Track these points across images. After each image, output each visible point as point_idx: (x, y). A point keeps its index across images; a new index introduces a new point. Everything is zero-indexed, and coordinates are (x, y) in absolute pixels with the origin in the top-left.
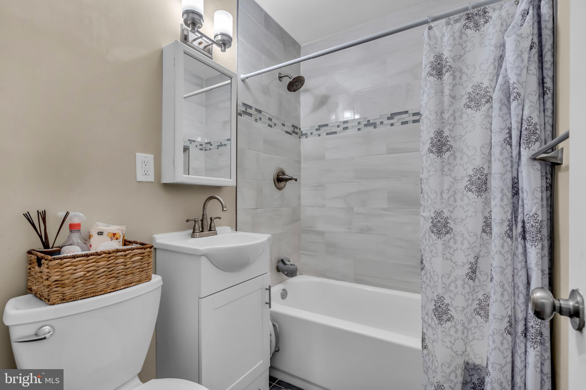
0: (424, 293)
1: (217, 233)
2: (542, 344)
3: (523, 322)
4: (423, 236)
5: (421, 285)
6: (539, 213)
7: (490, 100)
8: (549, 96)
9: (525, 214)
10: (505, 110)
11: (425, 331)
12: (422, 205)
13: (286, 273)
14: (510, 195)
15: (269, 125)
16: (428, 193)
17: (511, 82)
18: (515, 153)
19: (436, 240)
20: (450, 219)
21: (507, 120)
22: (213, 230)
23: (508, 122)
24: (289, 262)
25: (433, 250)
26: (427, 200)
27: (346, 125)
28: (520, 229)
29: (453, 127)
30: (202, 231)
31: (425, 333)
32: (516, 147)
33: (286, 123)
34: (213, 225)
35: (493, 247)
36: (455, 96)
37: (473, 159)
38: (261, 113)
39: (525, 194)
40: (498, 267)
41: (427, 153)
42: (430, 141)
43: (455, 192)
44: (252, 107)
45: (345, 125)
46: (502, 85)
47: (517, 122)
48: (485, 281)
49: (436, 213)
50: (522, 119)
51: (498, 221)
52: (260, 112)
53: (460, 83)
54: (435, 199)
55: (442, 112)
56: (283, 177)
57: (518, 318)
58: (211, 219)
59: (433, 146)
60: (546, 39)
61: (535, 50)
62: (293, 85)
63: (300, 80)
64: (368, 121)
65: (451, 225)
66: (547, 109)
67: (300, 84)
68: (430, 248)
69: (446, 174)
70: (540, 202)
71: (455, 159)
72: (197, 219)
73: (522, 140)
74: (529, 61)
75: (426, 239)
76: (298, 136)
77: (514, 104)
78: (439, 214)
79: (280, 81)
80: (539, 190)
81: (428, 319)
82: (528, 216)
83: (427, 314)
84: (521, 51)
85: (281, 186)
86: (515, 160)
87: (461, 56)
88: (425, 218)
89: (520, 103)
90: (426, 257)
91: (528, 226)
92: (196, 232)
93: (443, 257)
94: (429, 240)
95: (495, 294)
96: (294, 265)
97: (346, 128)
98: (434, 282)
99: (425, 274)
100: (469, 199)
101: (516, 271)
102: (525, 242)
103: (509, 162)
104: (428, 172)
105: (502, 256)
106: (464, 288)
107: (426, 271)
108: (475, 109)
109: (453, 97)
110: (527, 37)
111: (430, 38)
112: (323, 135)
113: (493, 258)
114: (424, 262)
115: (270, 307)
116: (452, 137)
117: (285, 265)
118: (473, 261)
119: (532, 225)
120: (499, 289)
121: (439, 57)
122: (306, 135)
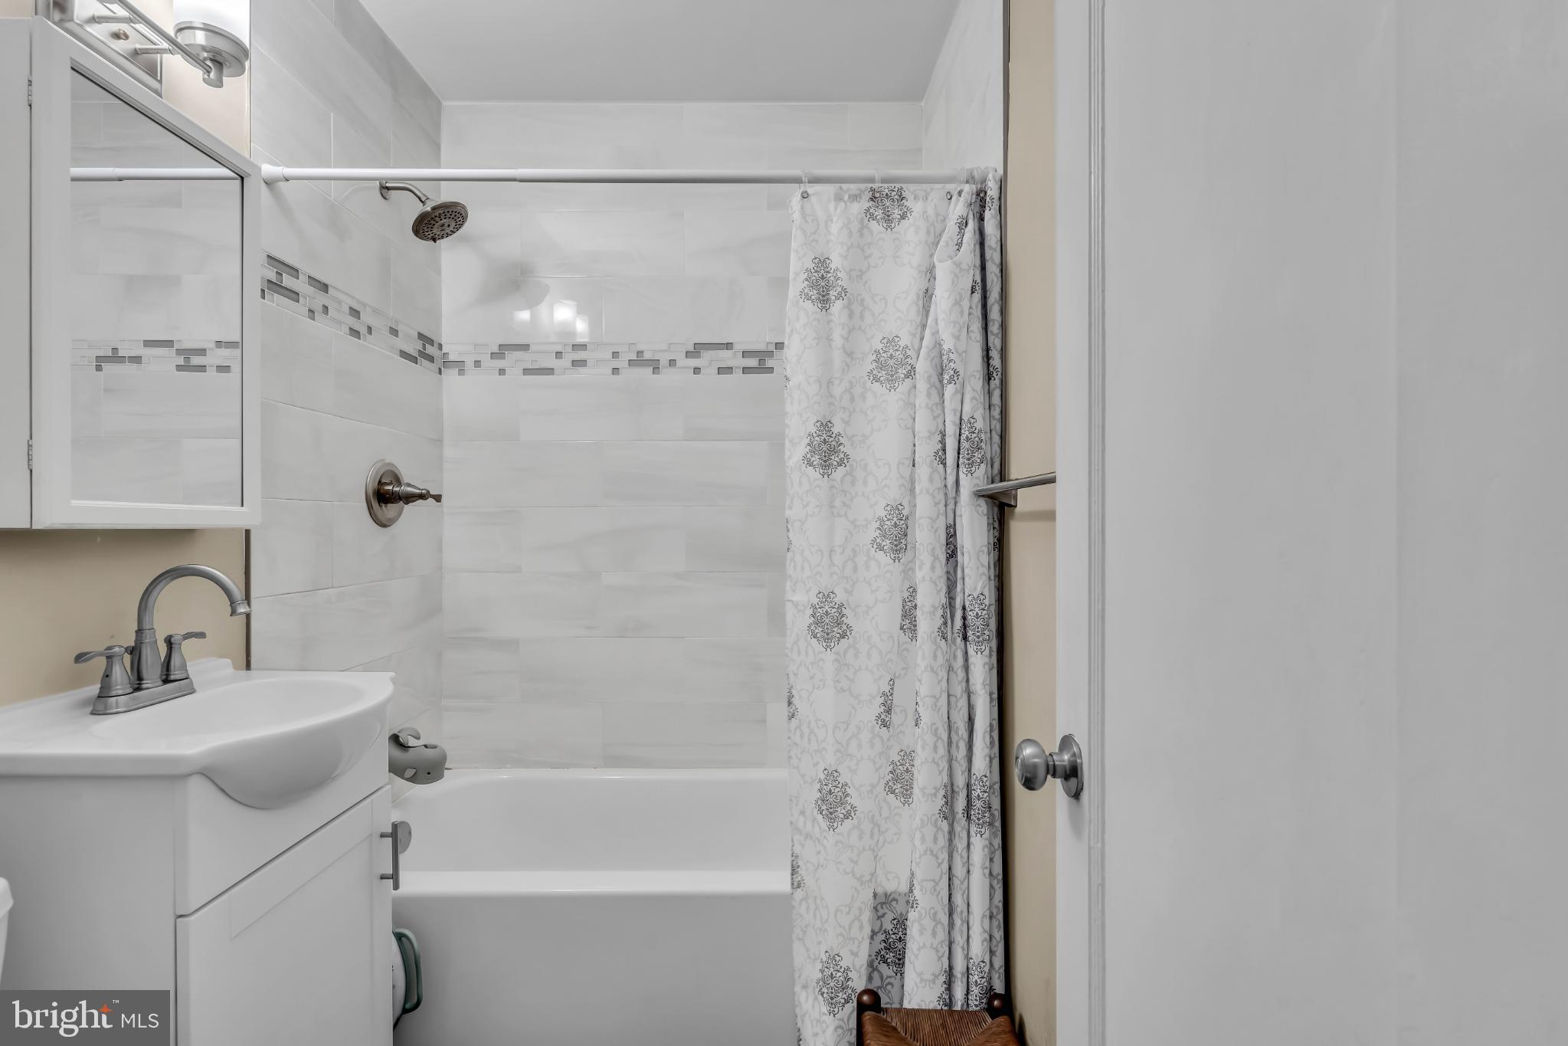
0: (795, 768)
1: (194, 689)
2: (991, 824)
3: (965, 792)
4: (793, 645)
5: (789, 751)
6: (986, 593)
7: (912, 374)
8: (996, 382)
9: (966, 594)
10: (936, 398)
11: (797, 849)
12: (790, 576)
13: (410, 773)
14: (943, 557)
15: (350, 329)
16: (803, 551)
17: (945, 347)
18: (951, 480)
19: (821, 652)
20: (848, 608)
21: (938, 417)
22: (178, 677)
23: (940, 421)
24: (418, 738)
25: (814, 675)
26: (803, 568)
27: (580, 355)
28: (958, 623)
29: (850, 416)
30: (138, 689)
31: (799, 855)
32: (952, 471)
33: (400, 328)
34: (175, 661)
35: (919, 660)
36: (852, 353)
37: (886, 486)
38: (327, 293)
39: (966, 556)
40: (927, 696)
41: (801, 465)
42: (807, 441)
43: (854, 551)
44: (298, 271)
45: (577, 354)
46: (931, 348)
47: (955, 424)
48: (901, 725)
49: (820, 596)
50: (961, 419)
51: (927, 609)
52: (325, 288)
53: (860, 327)
54: (818, 565)
55: (830, 382)
56: (398, 489)
57: (958, 787)
58: (169, 642)
59: (813, 452)
60: (992, 280)
61: (977, 296)
62: (432, 222)
63: (454, 214)
64: (638, 352)
65: (850, 619)
66: (994, 405)
67: (453, 224)
68: (809, 671)
69: (838, 514)
70: (986, 572)
71: (853, 483)
72: (117, 649)
73: (962, 457)
74: (970, 314)
75: (799, 652)
76: (434, 367)
77: (949, 390)
78: (826, 597)
79: (385, 198)
80: (986, 550)
81: (805, 823)
82: (970, 598)
83: (802, 813)
84: (960, 295)
85: (389, 517)
86: (951, 493)
87: (862, 273)
88: (796, 605)
89: (959, 389)
90: (801, 690)
91: (971, 616)
92: (114, 693)
93: (836, 688)
94: (807, 653)
95: (923, 748)
96: (435, 747)
97: (578, 364)
98: (817, 741)
99: (799, 727)
100: (879, 565)
101: (953, 699)
102: (966, 645)
103: (942, 497)
104: (805, 506)
105: (934, 675)
106: (872, 746)
107: (800, 720)
108: (888, 386)
109: (850, 354)
110: (968, 271)
111: (805, 218)
112: (514, 374)
113: (920, 681)
114: (795, 701)
115: (396, 887)
116: (847, 437)
117: (407, 751)
118: (887, 689)
119: (977, 614)
120: (930, 739)
121: (822, 263)
122: (460, 366)
